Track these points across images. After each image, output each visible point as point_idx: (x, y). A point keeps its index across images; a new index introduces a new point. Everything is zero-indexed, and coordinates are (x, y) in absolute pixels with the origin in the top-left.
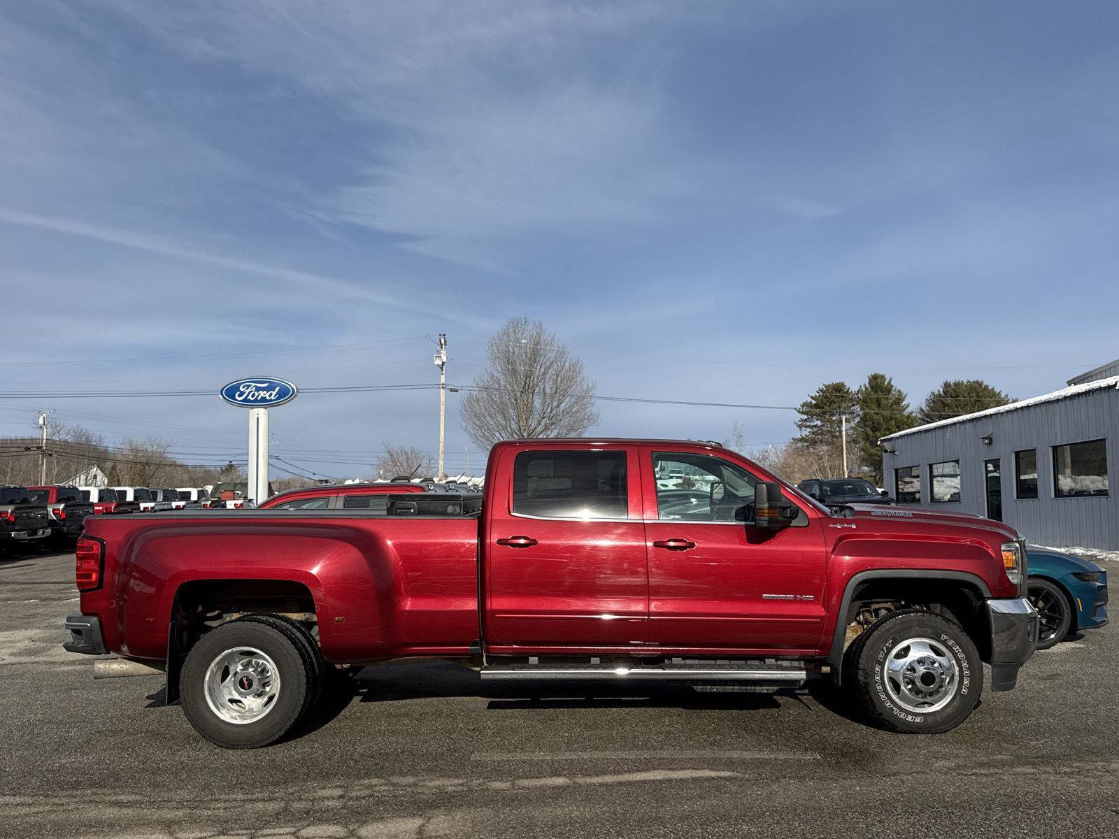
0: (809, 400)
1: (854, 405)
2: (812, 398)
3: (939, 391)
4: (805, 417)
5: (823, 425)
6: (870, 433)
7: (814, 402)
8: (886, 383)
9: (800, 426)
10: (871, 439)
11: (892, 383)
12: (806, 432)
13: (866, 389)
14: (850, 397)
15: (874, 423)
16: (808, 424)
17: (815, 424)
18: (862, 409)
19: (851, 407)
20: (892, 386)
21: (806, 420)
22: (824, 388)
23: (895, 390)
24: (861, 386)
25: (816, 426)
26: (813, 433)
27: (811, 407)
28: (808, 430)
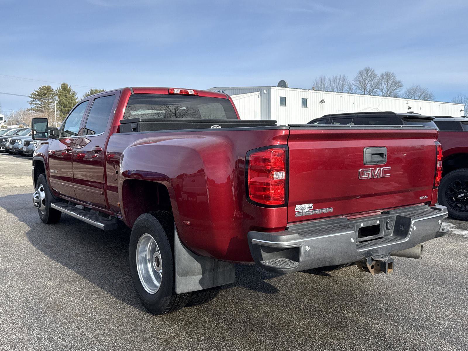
0: (35, 92)
1: (55, 96)
2: (36, 91)
3: (89, 93)
4: (33, 99)
5: (42, 104)
6: (62, 108)
7: (37, 93)
8: (68, 88)
9: (31, 104)
10: (63, 111)
11: (71, 88)
12: (33, 106)
13: (60, 89)
14: (53, 92)
15: (64, 104)
16: (34, 103)
17: (37, 103)
18: (59, 98)
19: (54, 97)
20: (71, 89)
21: (33, 101)
22: (42, 88)
23: (72, 91)
24: (58, 88)
25: (38, 104)
26: (37, 107)
27: (36, 95)
28: (35, 105)
